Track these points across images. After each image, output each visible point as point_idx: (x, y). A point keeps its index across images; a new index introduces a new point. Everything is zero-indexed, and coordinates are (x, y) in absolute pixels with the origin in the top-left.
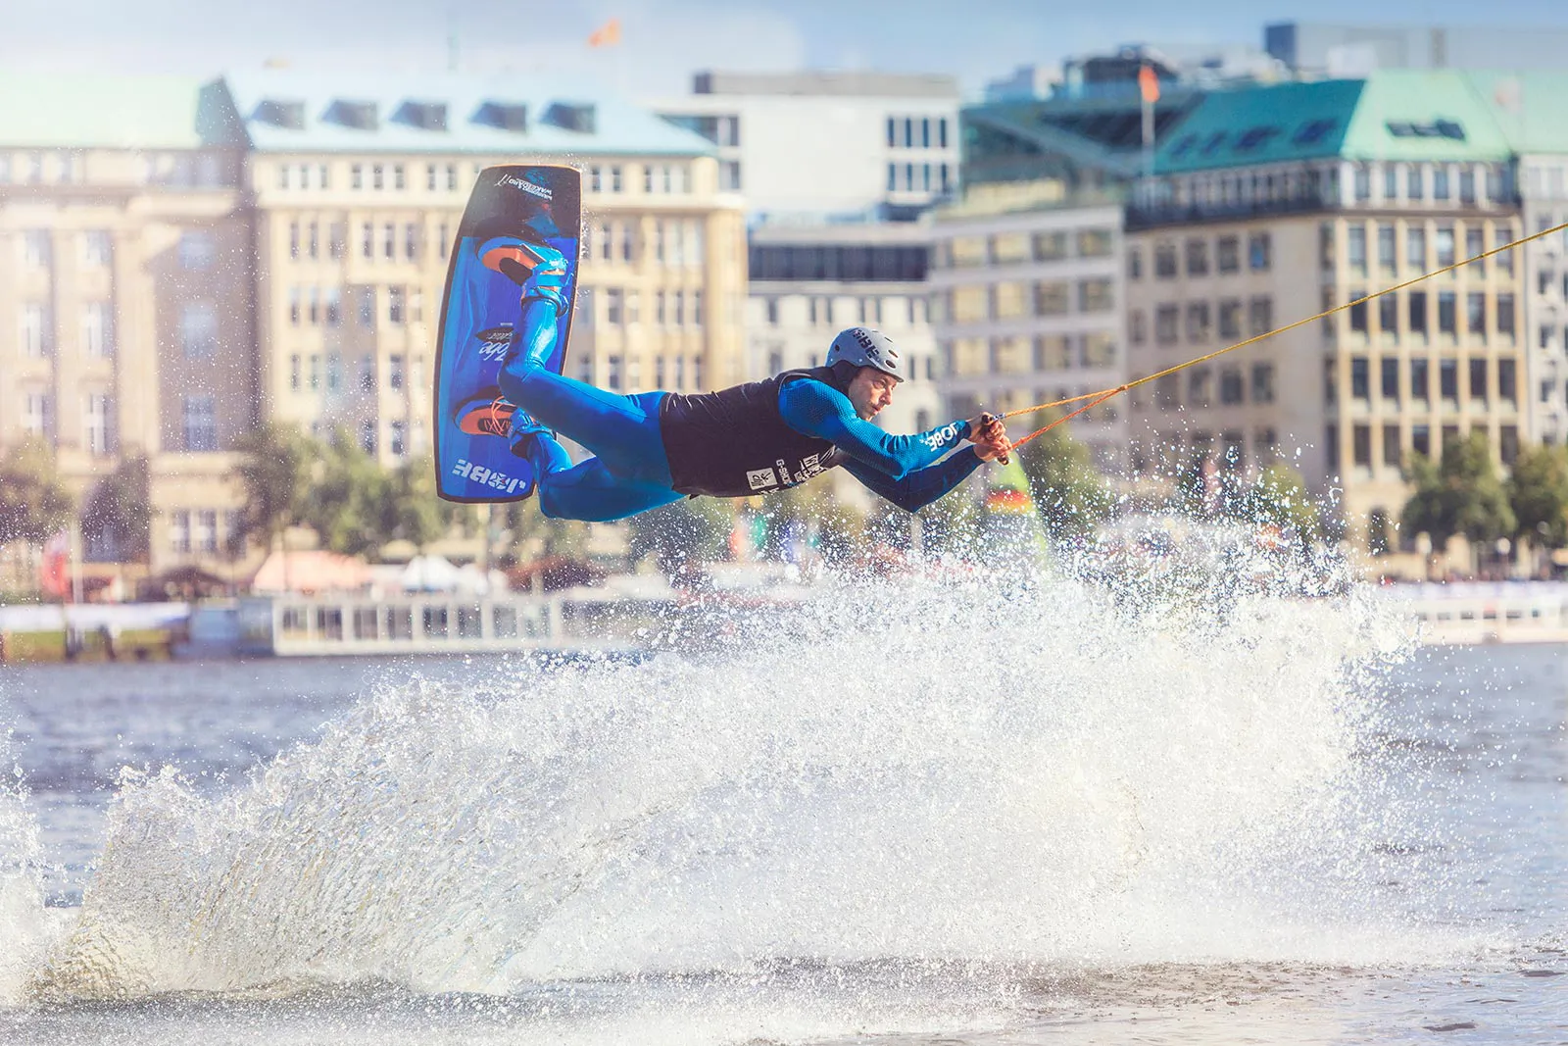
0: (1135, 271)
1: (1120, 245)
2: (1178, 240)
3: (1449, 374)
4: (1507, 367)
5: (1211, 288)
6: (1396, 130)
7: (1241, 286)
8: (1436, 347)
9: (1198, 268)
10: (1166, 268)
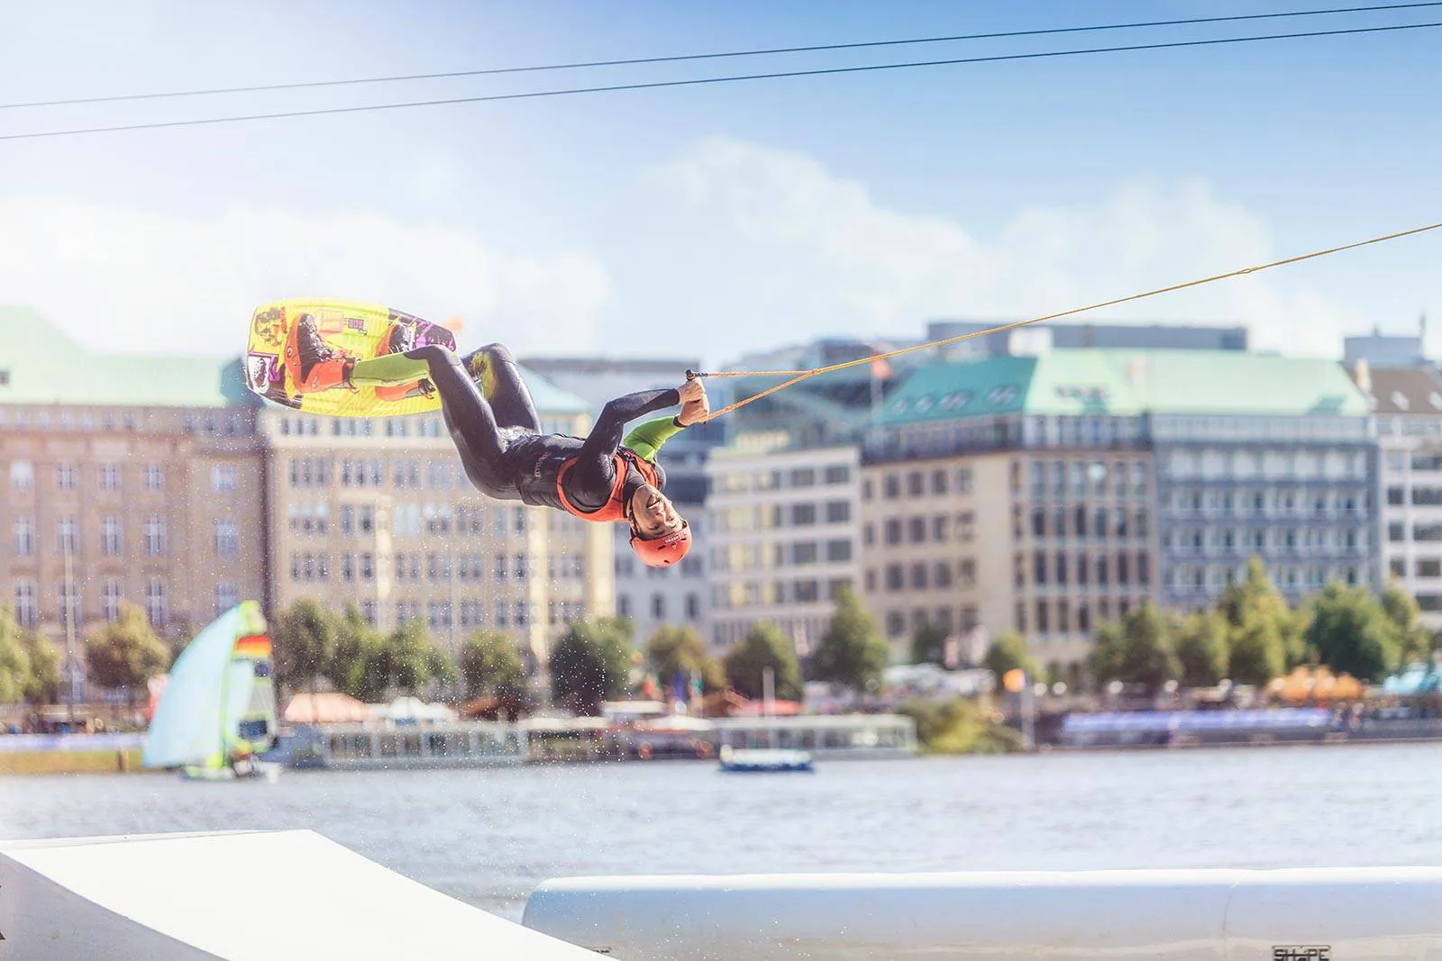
0: (867, 492)
1: (858, 476)
2: (903, 471)
3: (1102, 566)
4: (1143, 559)
5: (926, 506)
6: (1061, 392)
7: (949, 504)
8: (1093, 548)
9: (916, 489)
10: (892, 490)
